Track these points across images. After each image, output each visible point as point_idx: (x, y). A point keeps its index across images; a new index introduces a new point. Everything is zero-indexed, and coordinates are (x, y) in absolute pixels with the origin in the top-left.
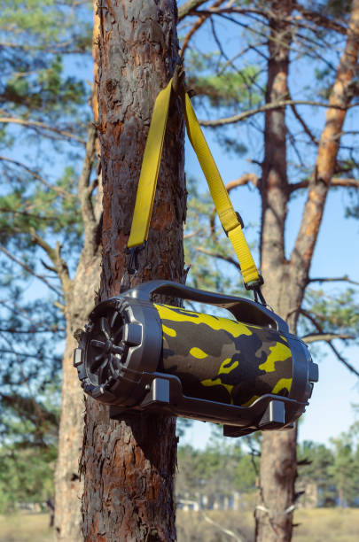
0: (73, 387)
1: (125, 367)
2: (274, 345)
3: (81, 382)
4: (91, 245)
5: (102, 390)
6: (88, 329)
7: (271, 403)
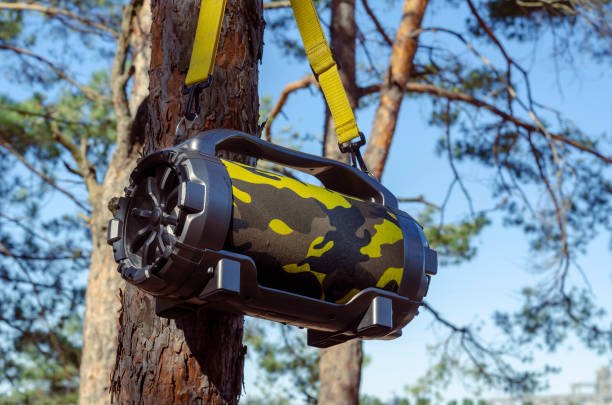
0: (98, 314)
1: (181, 240)
2: (381, 223)
3: (117, 265)
4: (125, 145)
5: (147, 272)
6: (129, 193)
7: (375, 300)
